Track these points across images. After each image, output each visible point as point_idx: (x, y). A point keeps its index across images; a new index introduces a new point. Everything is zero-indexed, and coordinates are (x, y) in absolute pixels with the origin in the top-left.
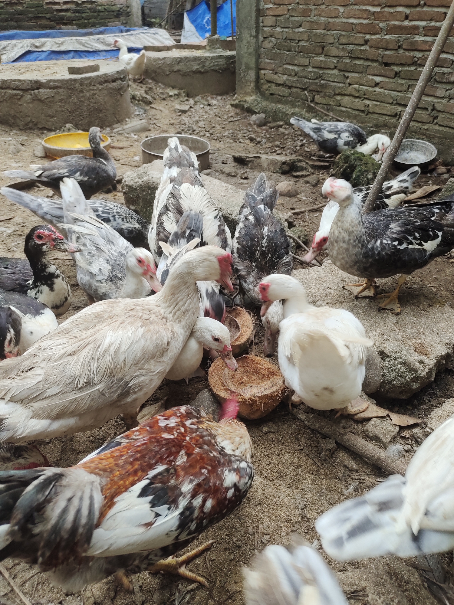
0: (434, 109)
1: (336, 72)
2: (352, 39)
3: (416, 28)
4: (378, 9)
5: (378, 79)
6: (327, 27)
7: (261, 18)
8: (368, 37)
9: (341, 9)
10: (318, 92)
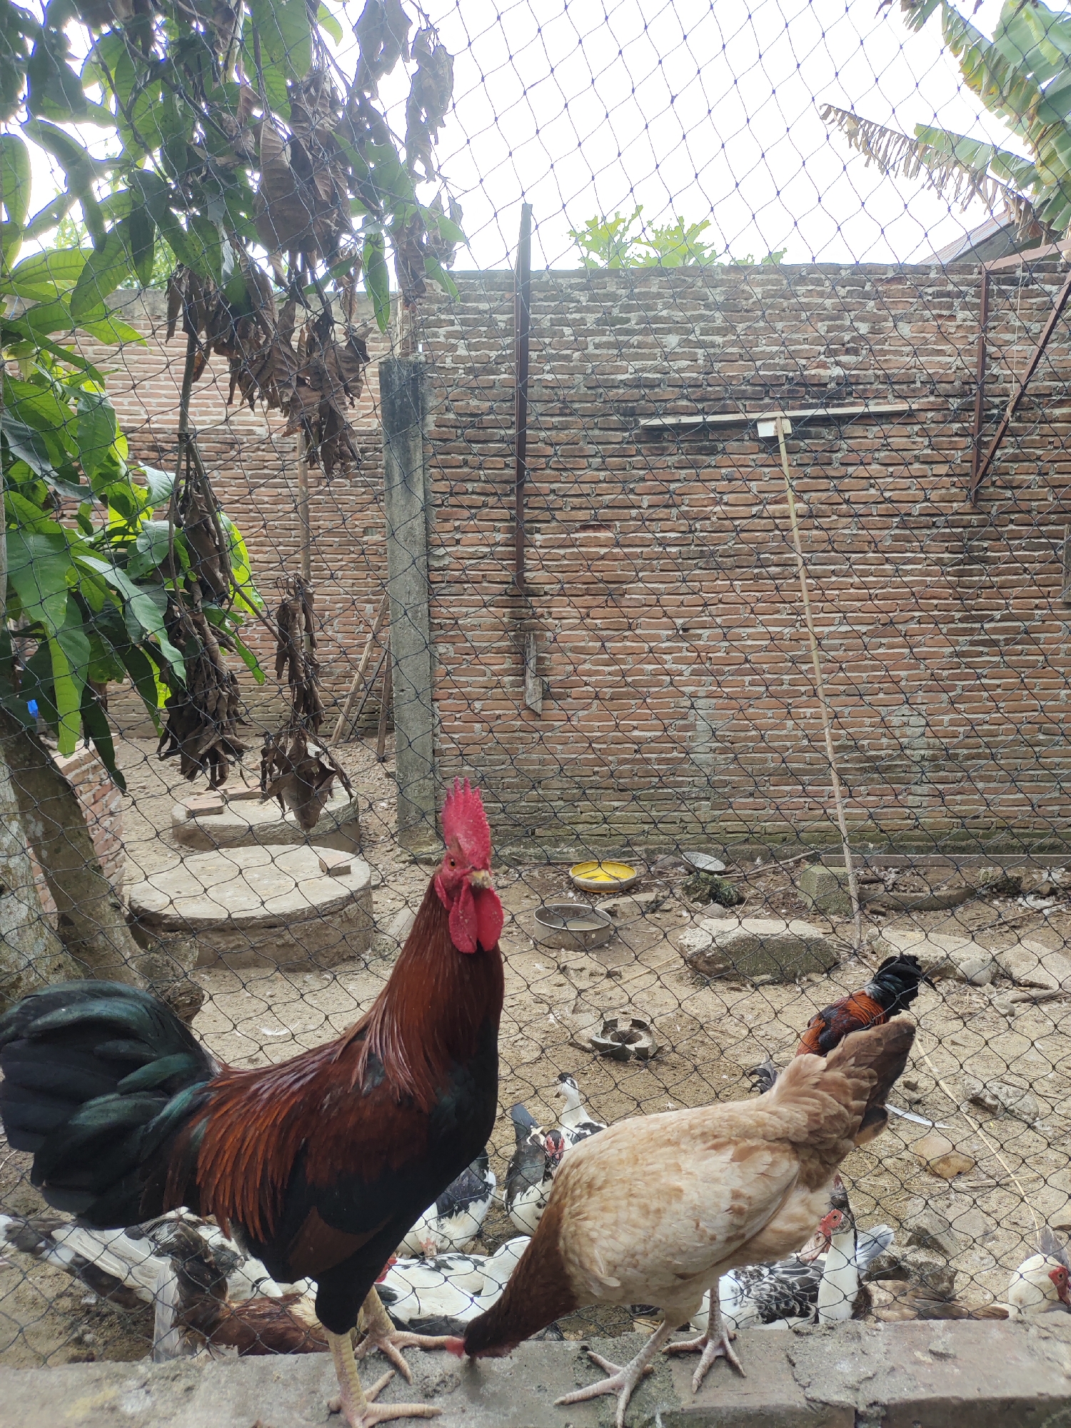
0: (682, 821)
1: (561, 803)
2: (577, 772)
3: (650, 759)
4: (604, 746)
5: (616, 804)
6: (542, 762)
7: (437, 759)
8: (596, 769)
9: (559, 747)
10: (539, 826)
